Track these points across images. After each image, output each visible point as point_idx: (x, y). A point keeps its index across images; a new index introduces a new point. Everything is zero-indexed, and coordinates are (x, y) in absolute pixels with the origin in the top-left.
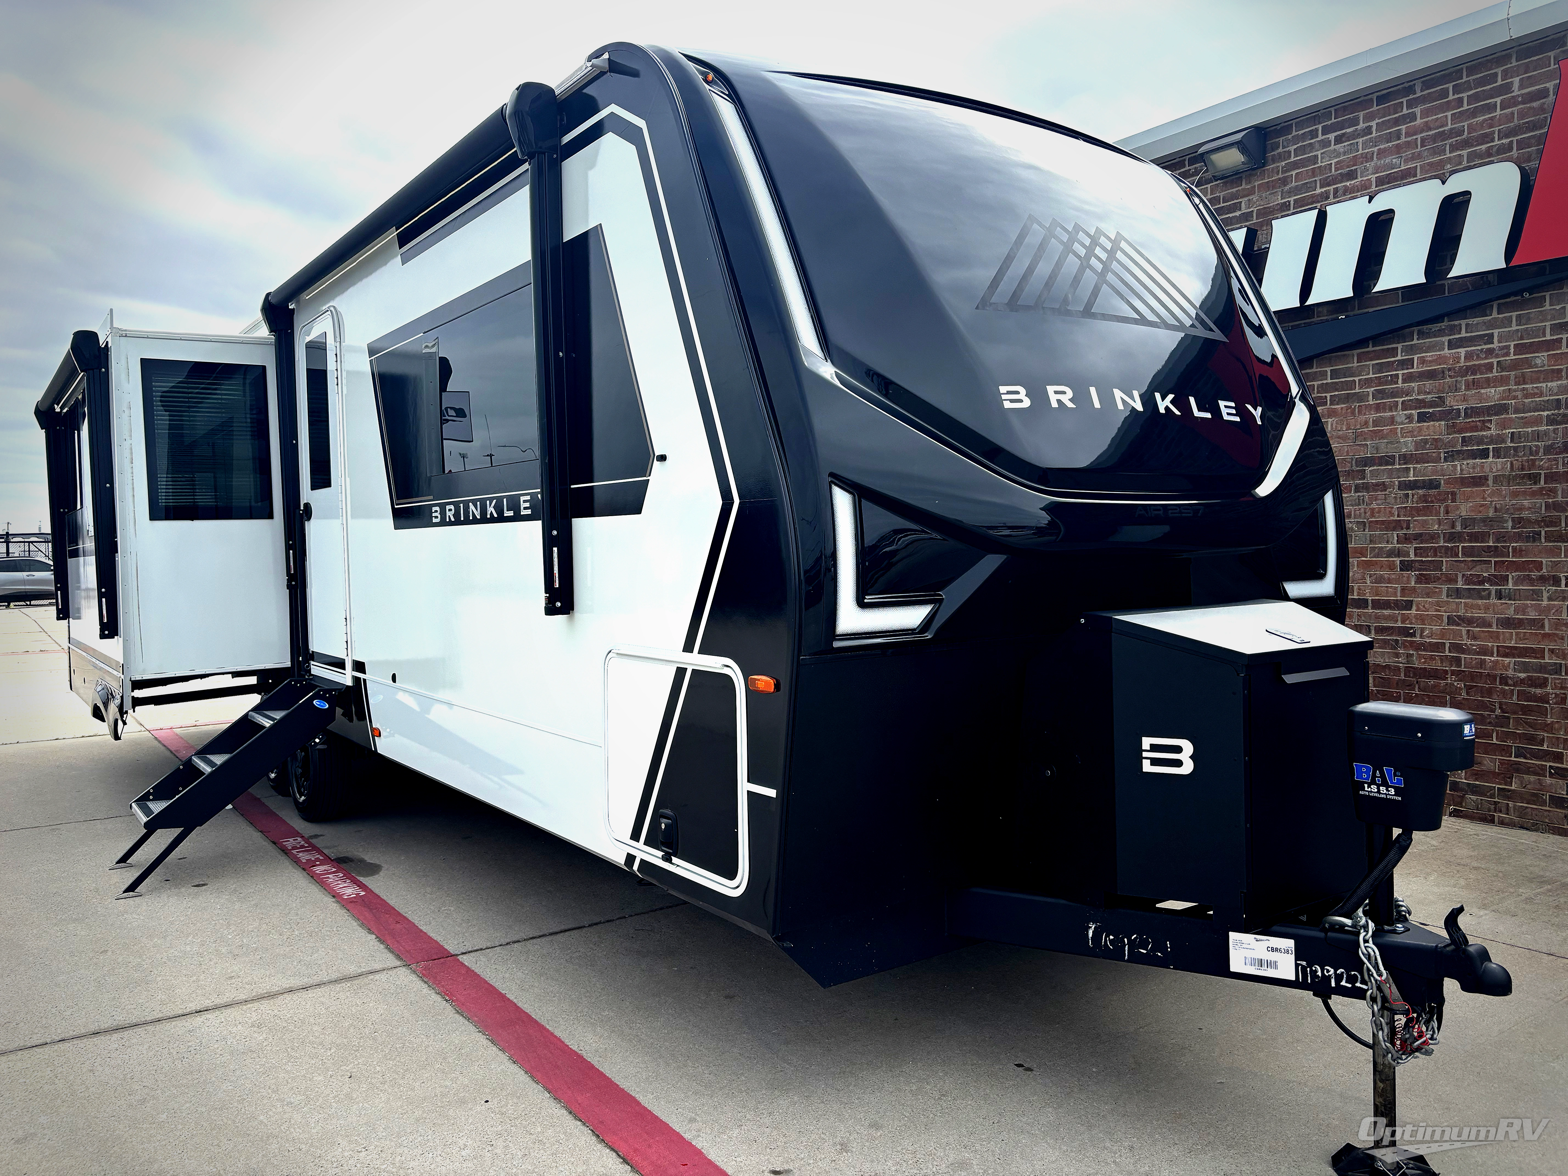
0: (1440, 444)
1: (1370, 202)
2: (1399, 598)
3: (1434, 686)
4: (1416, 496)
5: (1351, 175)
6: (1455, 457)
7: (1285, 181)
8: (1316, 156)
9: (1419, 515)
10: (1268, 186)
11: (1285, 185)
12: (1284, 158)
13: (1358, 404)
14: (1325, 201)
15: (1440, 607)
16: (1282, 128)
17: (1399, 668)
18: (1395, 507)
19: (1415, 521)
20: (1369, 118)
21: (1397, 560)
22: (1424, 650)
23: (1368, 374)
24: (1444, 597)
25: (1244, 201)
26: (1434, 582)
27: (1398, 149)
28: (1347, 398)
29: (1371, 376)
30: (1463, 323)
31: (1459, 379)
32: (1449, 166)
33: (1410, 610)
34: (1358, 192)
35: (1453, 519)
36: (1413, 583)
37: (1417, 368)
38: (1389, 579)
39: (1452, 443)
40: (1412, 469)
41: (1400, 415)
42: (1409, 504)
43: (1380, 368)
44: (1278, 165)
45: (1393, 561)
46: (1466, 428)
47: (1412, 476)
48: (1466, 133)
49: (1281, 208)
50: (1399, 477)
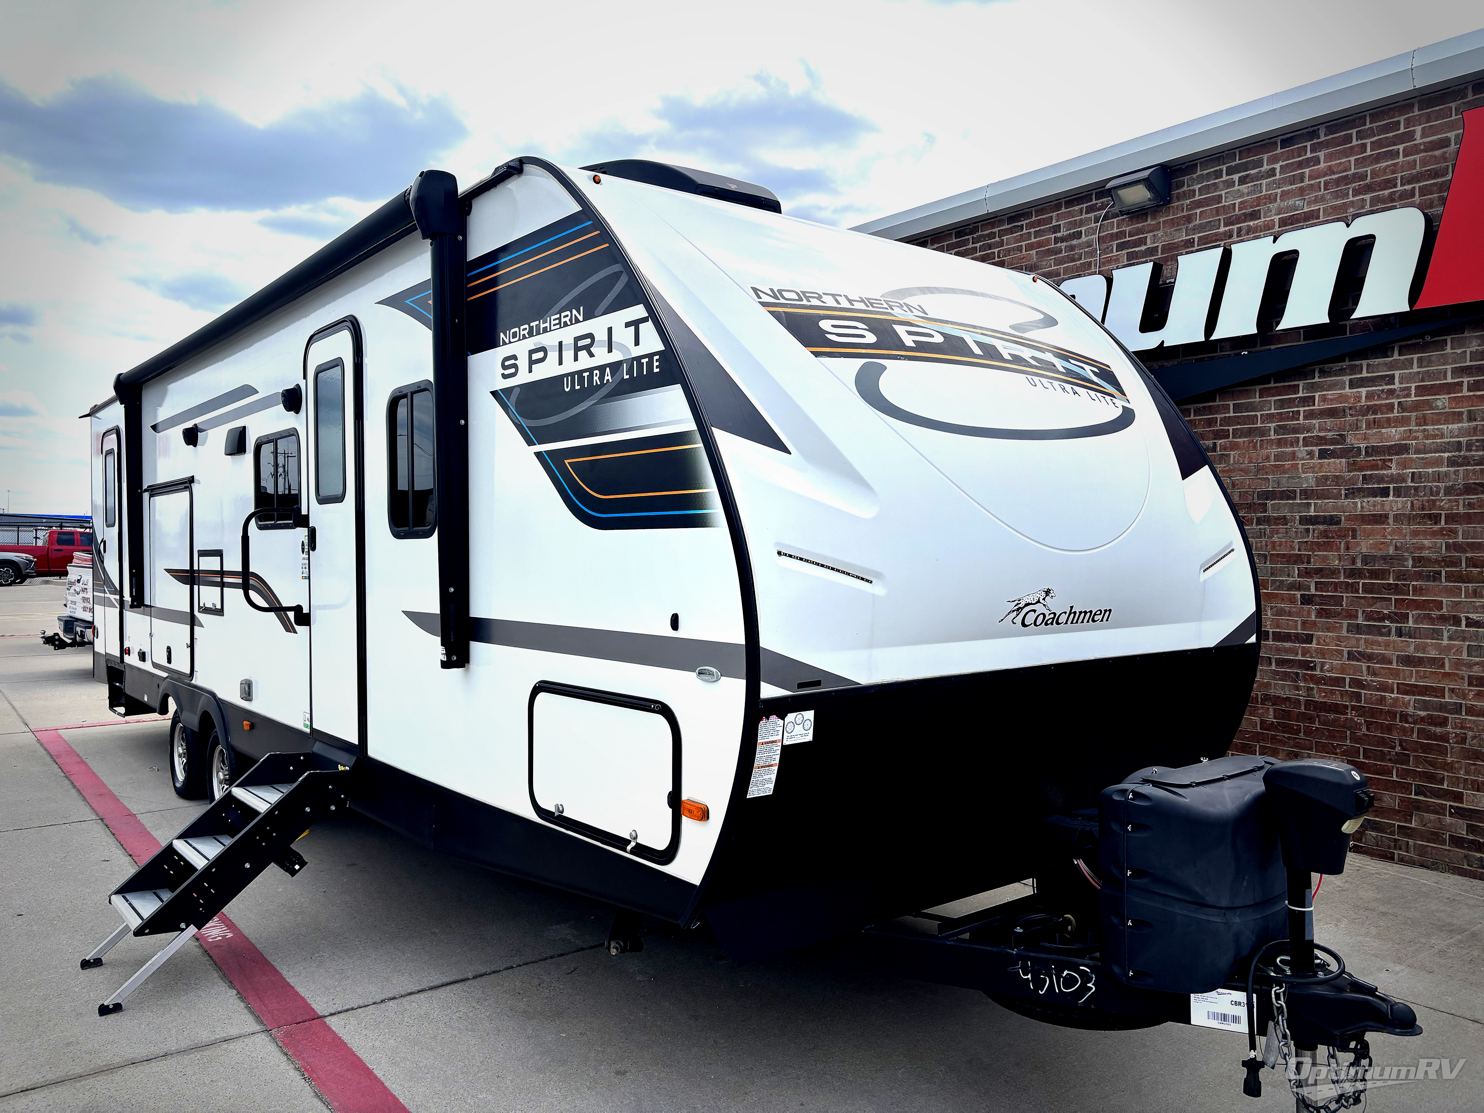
0: (1340, 481)
1: (1274, 242)
2: (1299, 631)
3: (1335, 720)
4: (1316, 531)
5: (1255, 216)
6: (1356, 494)
7: (1189, 219)
8: (1220, 196)
9: (1319, 550)
10: (1172, 223)
11: (1189, 223)
12: (1189, 195)
13: (1260, 439)
14: (1228, 239)
15: (1340, 642)
16: (1187, 167)
17: (1299, 701)
18: (1296, 541)
19: (1316, 555)
20: (1273, 160)
21: (1298, 594)
22: (1324, 684)
23: (1270, 410)
24: (1344, 633)
25: (1149, 236)
26: (1335, 617)
27: (1302, 191)
28: (1250, 432)
29: (1273, 411)
30: (1364, 363)
31: (1360, 418)
32: (1351, 210)
33: (1311, 644)
34: (1261, 232)
35: (1353, 555)
36: (1313, 617)
37: (1319, 405)
38: (1290, 612)
39: (1353, 481)
40: (1313, 505)
41: (1302, 451)
42: (1310, 539)
43: (1281, 404)
44: (1183, 202)
45: (1295, 594)
46: (1367, 466)
47: (1313, 511)
48: (1369, 178)
49: (1186, 243)
50: (1300, 512)
